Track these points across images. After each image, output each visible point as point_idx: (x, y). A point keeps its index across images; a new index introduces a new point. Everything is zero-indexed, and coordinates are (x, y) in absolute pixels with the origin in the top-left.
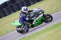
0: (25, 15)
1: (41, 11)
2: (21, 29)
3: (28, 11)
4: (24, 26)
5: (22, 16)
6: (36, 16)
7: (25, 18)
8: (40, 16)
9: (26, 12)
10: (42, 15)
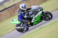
0: (23, 13)
1: (40, 8)
2: (20, 27)
3: (26, 8)
4: (23, 25)
5: (20, 14)
6: (35, 14)
7: (23, 15)
8: (39, 14)
9: (24, 9)
10: (41, 12)
